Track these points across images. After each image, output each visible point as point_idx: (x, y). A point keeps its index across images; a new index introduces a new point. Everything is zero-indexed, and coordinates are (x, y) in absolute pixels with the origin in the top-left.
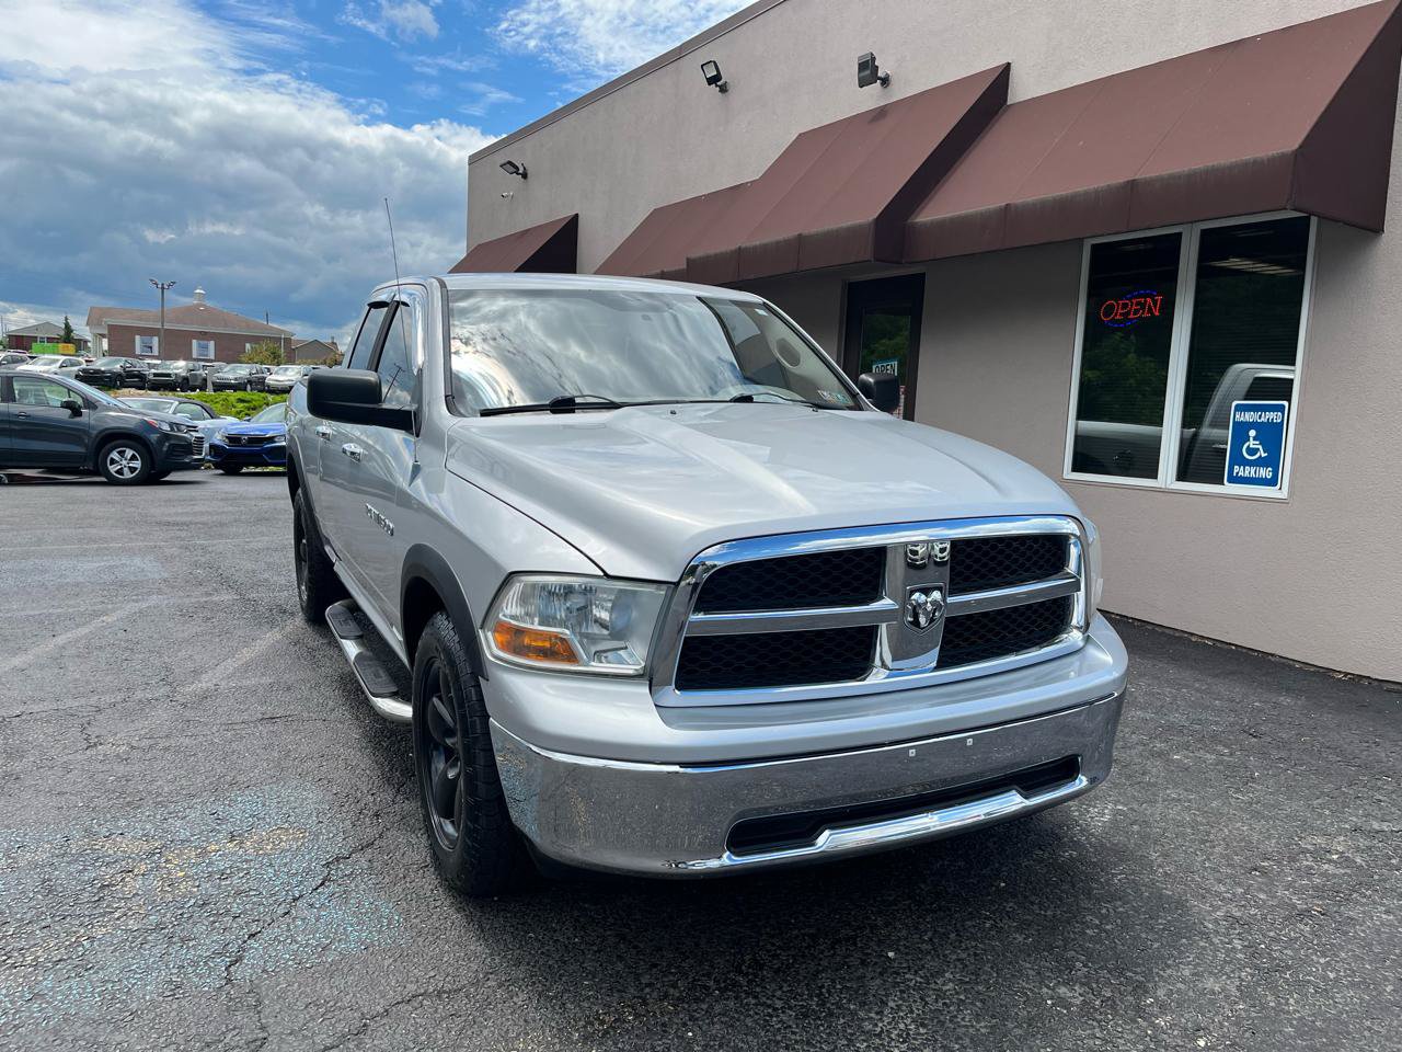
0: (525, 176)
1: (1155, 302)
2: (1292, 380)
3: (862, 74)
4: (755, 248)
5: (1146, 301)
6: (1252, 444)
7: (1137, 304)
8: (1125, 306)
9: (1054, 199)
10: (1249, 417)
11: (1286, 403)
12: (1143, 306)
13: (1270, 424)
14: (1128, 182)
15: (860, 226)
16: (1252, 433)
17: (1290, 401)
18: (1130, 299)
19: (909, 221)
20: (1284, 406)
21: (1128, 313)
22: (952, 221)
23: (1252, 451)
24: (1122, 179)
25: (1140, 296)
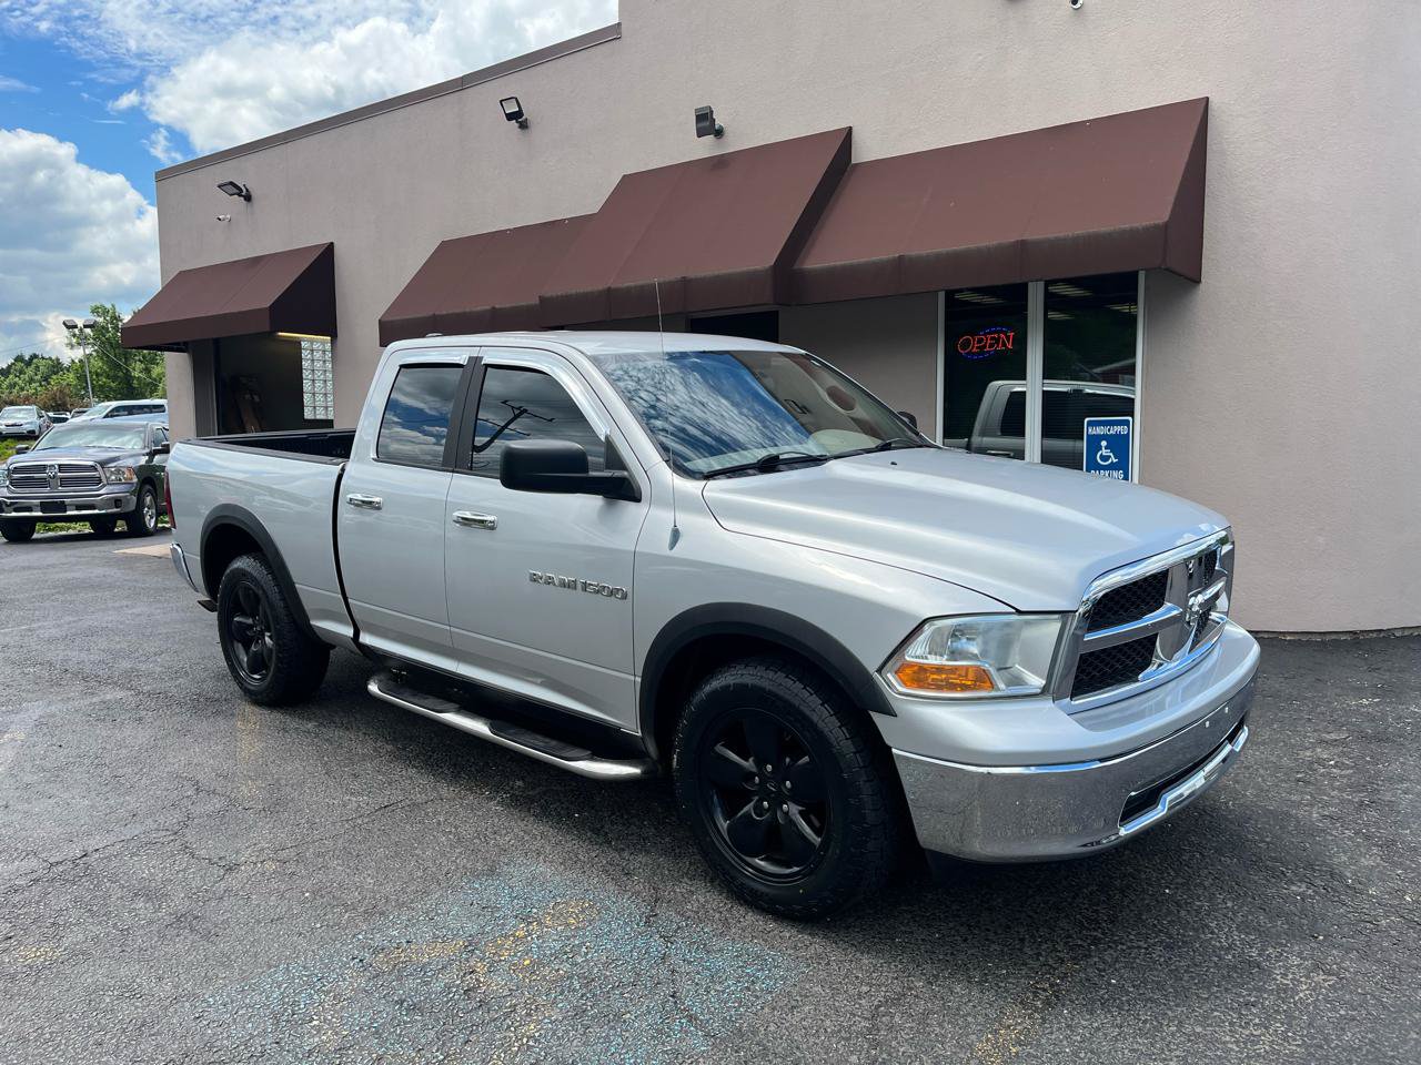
0: (248, 198)
1: (1008, 338)
2: (1133, 400)
3: (701, 125)
4: (629, 289)
5: (999, 337)
6: (1104, 452)
7: (992, 339)
8: (980, 341)
9: (947, 254)
10: (1100, 430)
11: (1130, 418)
12: (997, 340)
13: (1118, 436)
14: (1017, 241)
15: (755, 272)
16: (1104, 443)
17: (1133, 416)
18: (985, 334)
19: (796, 267)
20: (1128, 421)
21: (985, 346)
22: (844, 268)
23: (1105, 458)
24: (1013, 238)
25: (995, 332)
